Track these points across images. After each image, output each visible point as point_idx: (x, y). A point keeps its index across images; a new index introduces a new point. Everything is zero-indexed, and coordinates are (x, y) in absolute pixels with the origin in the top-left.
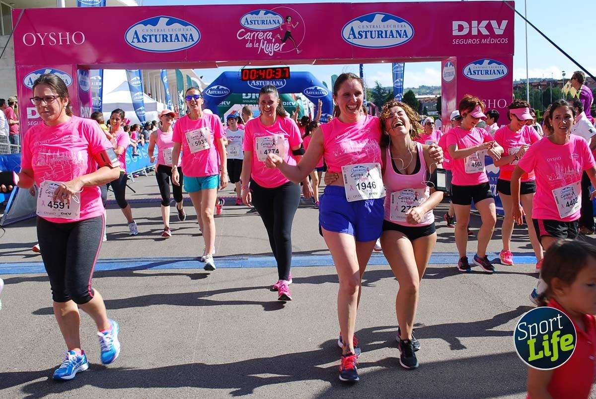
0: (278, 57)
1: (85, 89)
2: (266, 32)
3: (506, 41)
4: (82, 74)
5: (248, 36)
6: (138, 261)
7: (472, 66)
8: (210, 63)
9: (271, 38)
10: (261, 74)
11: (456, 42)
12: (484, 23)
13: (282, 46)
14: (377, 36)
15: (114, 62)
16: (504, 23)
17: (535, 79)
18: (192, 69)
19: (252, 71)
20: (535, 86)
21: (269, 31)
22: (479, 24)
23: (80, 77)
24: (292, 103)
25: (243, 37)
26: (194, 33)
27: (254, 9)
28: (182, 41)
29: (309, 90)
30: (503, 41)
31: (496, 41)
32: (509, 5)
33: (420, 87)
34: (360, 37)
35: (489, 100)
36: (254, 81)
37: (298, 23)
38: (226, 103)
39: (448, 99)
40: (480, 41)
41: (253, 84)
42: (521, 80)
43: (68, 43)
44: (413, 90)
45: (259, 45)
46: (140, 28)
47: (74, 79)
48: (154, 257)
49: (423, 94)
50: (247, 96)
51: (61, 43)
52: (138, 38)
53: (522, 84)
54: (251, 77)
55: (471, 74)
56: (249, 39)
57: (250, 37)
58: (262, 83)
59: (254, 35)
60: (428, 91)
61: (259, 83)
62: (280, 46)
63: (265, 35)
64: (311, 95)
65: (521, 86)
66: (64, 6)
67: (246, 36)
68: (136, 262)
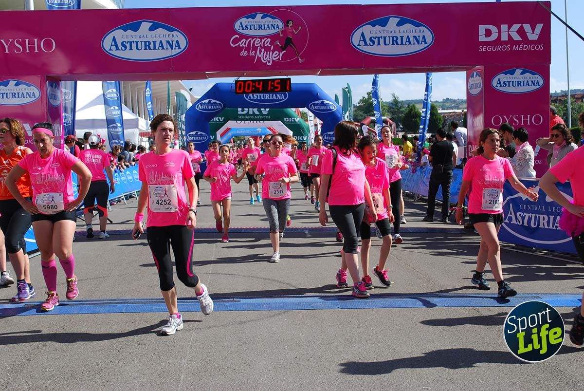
0: (277, 67)
1: (56, 103)
2: (264, 38)
3: (541, 47)
4: (52, 86)
5: (243, 43)
6: (112, 303)
7: (502, 77)
8: (199, 74)
9: (269, 46)
10: (257, 86)
11: (482, 49)
12: (516, 27)
13: (281, 54)
14: (391, 43)
15: (89, 73)
16: (539, 27)
17: (579, 90)
18: (180, 81)
19: (247, 83)
20: (577, 98)
21: (268, 37)
22: (509, 28)
23: (49, 89)
24: (295, 119)
25: (238, 44)
26: (181, 40)
27: (250, 12)
28: (167, 49)
29: (314, 105)
30: (537, 47)
31: (529, 47)
32: (544, 6)
33: (444, 99)
34: (372, 44)
35: (522, 116)
36: (251, 94)
37: (300, 28)
38: (219, 119)
39: (475, 115)
40: (512, 47)
41: (250, 97)
42: (562, 91)
43: (36, 51)
44: (435, 104)
45: (256, 53)
46: (119, 34)
47: (43, 93)
48: (131, 298)
49: (448, 108)
50: (243, 111)
51: (28, 51)
52: (116, 45)
53: (563, 96)
54: (246, 90)
55: (501, 86)
56: (244, 46)
57: (245, 44)
58: (260, 96)
59: (250, 41)
60: (453, 105)
61: (257, 96)
62: (279, 54)
63: (263, 41)
64: (317, 110)
65: (561, 99)
66: (32, 9)
67: (240, 43)
68: (110, 303)
